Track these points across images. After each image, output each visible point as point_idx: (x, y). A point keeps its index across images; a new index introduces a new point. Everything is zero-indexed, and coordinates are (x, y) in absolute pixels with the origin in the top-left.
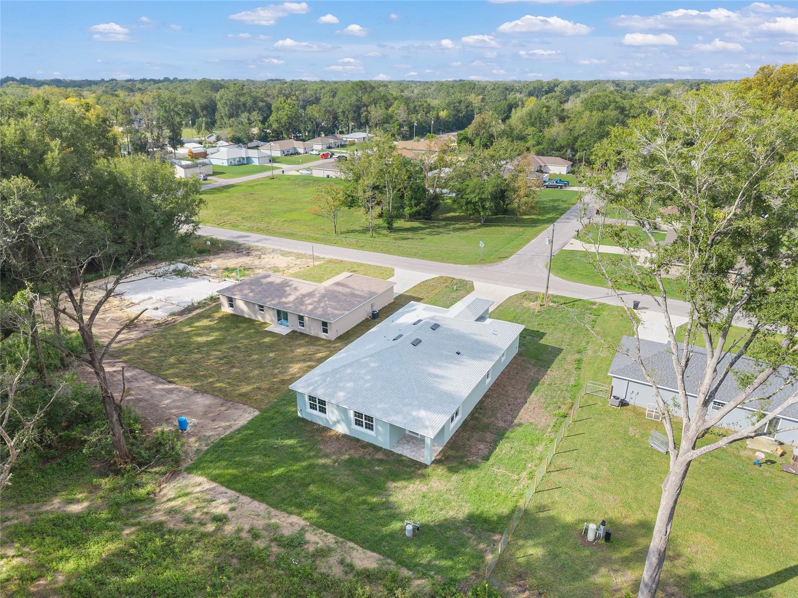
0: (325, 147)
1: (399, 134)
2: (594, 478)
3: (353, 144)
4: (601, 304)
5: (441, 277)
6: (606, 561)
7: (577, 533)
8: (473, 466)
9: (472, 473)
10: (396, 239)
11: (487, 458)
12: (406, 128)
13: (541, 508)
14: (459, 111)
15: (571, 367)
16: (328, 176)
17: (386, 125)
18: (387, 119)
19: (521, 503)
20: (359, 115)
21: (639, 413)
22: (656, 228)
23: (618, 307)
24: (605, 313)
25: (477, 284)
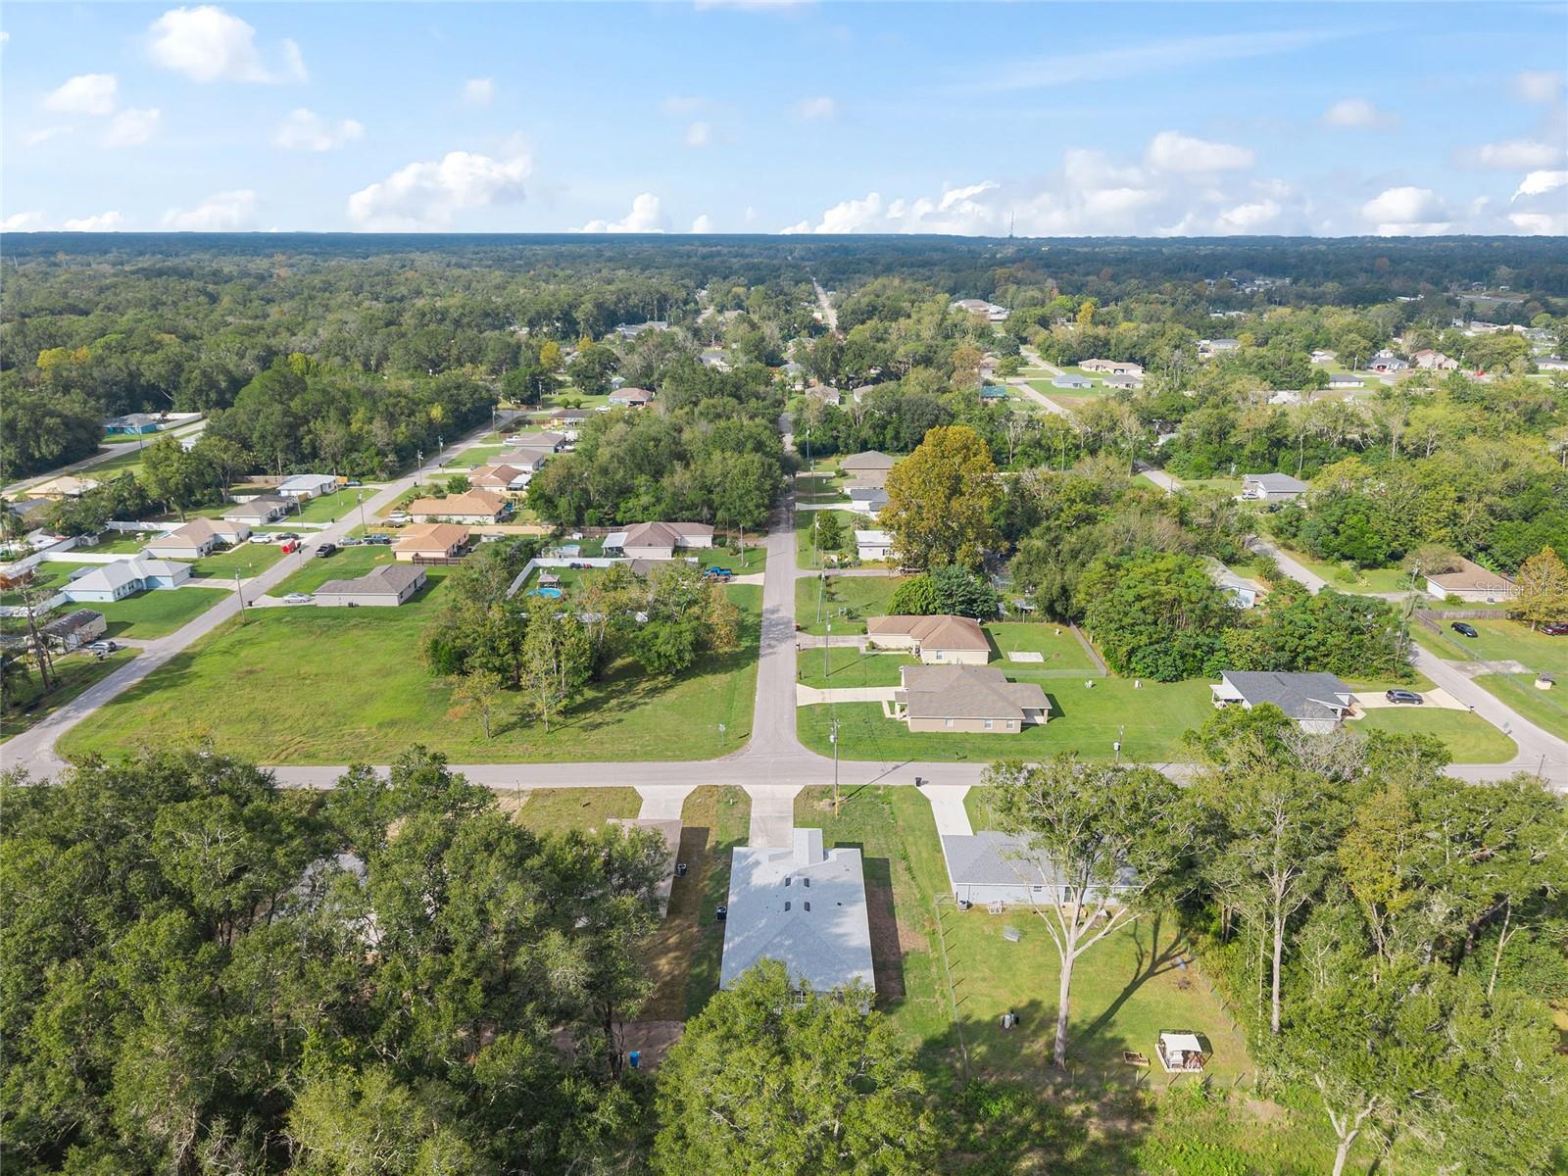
0: (265, 520)
1: (382, 470)
3: (306, 501)
4: (886, 787)
5: (701, 788)
6: (1024, 1038)
7: (996, 1024)
8: (900, 1004)
9: (903, 1009)
11: (904, 993)
12: (391, 457)
13: (968, 1017)
15: (906, 877)
16: (351, 605)
18: (353, 444)
19: (951, 1020)
21: (983, 911)
22: (873, 646)
23: (902, 787)
24: (894, 798)
25: (749, 789)
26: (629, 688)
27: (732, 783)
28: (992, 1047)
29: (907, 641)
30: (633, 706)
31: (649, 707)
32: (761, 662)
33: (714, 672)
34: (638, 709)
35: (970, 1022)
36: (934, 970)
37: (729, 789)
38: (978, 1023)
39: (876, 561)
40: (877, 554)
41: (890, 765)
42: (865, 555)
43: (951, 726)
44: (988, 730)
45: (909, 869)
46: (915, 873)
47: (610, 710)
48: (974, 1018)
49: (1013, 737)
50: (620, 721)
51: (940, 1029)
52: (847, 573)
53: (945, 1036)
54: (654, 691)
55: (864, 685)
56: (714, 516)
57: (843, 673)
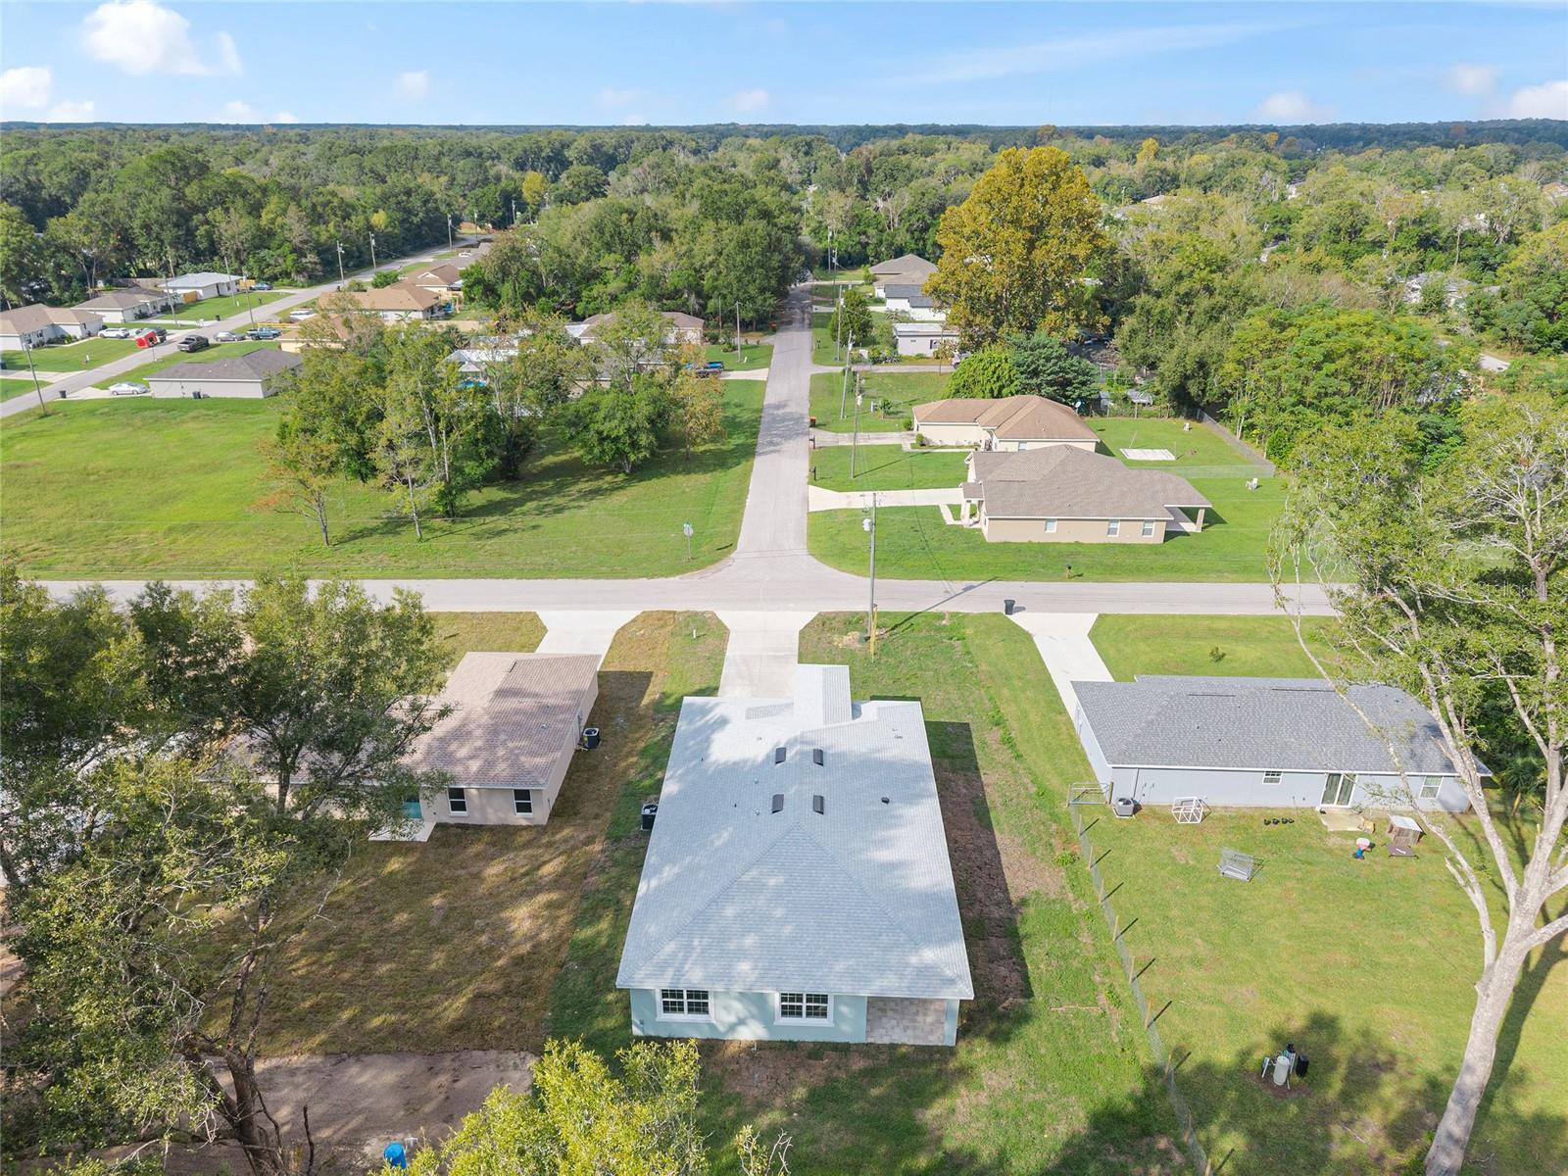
0: (130, 315)
1: (298, 273)
2: (1197, 962)
3: (194, 301)
4: (954, 615)
5: (646, 616)
6: (1326, 1114)
8: (1023, 1018)
9: (1030, 1031)
10: (478, 536)
11: (1027, 992)
12: (311, 257)
13: (1180, 1054)
14: (409, 212)
15: (1005, 756)
16: (197, 396)
17: (263, 253)
18: (263, 239)
19: (1144, 1060)
20: (190, 233)
21: (1163, 817)
22: (922, 442)
23: (982, 616)
24: (969, 631)
25: (725, 616)
27: (700, 608)
28: (1256, 1136)
29: (975, 434)
30: (559, 510)
31: (582, 512)
32: (759, 464)
33: (688, 472)
34: (567, 513)
35: (1188, 1067)
36: (1085, 938)
37: (693, 616)
38: (1205, 1069)
39: (920, 357)
40: (923, 347)
41: (958, 586)
42: (905, 348)
44: (1113, 539)
45: (1009, 742)
47: (524, 514)
48: (1197, 1057)
49: (1151, 547)
50: (534, 527)
51: (1123, 1086)
53: (1138, 1101)
55: (910, 487)
57: (879, 475)
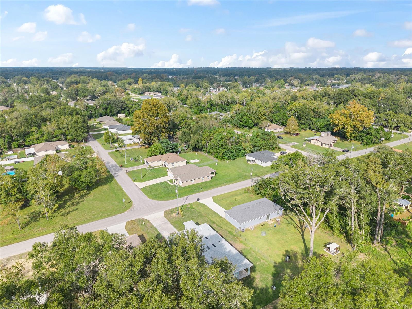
4: (189, 204)
6: (295, 262)
15: (219, 228)
19: (272, 265)
21: (249, 230)
22: (150, 167)
23: (194, 203)
24: (194, 207)
25: (146, 217)
26: (71, 198)
27: (139, 217)
28: (290, 268)
29: (160, 163)
30: (78, 203)
31: (85, 202)
32: (116, 179)
33: (101, 185)
34: (81, 204)
35: (277, 264)
36: (253, 252)
37: (139, 220)
38: (279, 263)
39: (130, 144)
40: (130, 142)
41: (185, 198)
42: (126, 143)
43: (193, 182)
44: (203, 181)
45: (217, 225)
46: (221, 226)
47: (69, 206)
48: (277, 262)
49: (210, 181)
50: (77, 209)
51: (273, 270)
52: (123, 149)
53: (275, 271)
54: (82, 196)
56: (66, 138)
57: (147, 176)
